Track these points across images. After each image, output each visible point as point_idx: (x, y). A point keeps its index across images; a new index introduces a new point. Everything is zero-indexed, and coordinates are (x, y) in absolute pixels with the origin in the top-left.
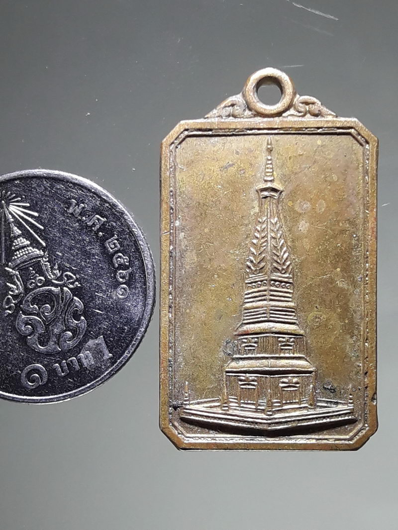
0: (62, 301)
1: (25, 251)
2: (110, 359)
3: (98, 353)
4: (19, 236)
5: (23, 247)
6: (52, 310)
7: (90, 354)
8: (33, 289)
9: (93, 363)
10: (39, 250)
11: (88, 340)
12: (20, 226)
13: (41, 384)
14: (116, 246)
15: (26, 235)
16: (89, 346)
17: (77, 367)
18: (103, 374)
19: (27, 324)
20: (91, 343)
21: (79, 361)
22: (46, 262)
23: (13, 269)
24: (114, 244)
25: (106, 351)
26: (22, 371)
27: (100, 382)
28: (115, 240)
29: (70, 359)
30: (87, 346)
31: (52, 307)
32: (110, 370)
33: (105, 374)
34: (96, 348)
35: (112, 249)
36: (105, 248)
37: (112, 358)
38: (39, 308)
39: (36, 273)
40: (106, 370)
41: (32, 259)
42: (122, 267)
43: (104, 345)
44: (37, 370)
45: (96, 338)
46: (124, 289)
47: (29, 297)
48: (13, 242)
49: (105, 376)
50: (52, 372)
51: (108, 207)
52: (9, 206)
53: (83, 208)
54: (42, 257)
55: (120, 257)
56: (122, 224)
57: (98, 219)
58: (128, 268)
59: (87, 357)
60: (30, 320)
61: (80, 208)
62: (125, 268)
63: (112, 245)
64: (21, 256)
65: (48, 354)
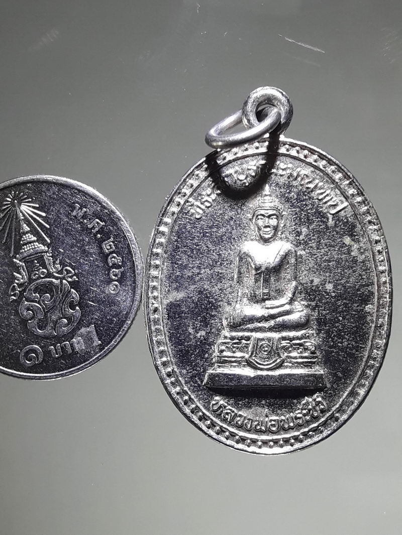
0: (61, 292)
1: (32, 246)
2: (99, 345)
3: (88, 339)
4: (27, 232)
5: (30, 243)
6: (51, 300)
7: (82, 341)
8: (36, 280)
9: (84, 348)
10: (45, 246)
11: (81, 328)
12: (29, 224)
13: (37, 363)
14: (111, 248)
15: (34, 232)
16: (82, 333)
17: (70, 351)
18: (91, 358)
19: (28, 309)
20: (83, 330)
21: (72, 345)
22: (49, 256)
23: (20, 261)
24: (110, 245)
25: (96, 338)
26: (21, 350)
27: (89, 365)
28: (111, 242)
29: (65, 343)
30: (79, 333)
31: (52, 297)
32: (98, 355)
33: (94, 359)
34: (87, 335)
35: (108, 249)
36: (101, 248)
37: (101, 345)
38: (40, 297)
39: (40, 265)
40: (95, 355)
41: (38, 253)
42: (115, 266)
43: (95, 333)
44: (34, 351)
45: (88, 327)
46: (116, 286)
47: (32, 286)
48: (22, 237)
50: (47, 353)
51: (107, 213)
52: (20, 205)
53: (86, 212)
54: (46, 252)
55: (114, 257)
56: (118, 228)
57: (98, 223)
58: (121, 268)
59: (79, 343)
60: (32, 306)
61: (82, 211)
62: (118, 267)
63: (108, 246)
64: (28, 250)
65: (46, 337)
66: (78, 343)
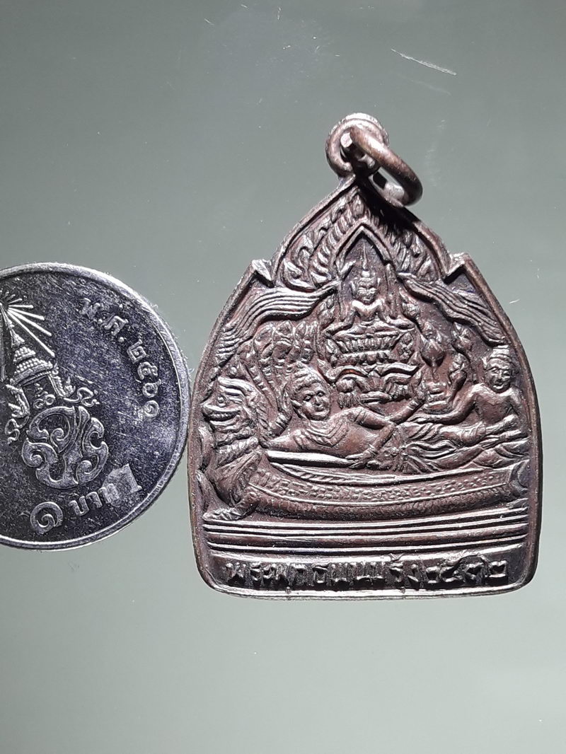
1: (29, 364)
2: (139, 491)
3: (123, 486)
4: (21, 345)
5: (27, 359)
6: (65, 435)
7: (114, 487)
8: (40, 410)
9: (118, 497)
10: (48, 362)
11: (111, 470)
12: (22, 333)
13: (55, 526)
14: (141, 354)
15: (30, 343)
16: (113, 477)
17: (99, 504)
18: (131, 510)
19: (35, 452)
20: (114, 473)
21: (101, 496)
23: (15, 386)
24: (139, 351)
25: (133, 483)
26: (31, 511)
27: (128, 521)
28: (140, 345)
29: (90, 494)
30: (110, 478)
31: (65, 431)
32: (139, 505)
33: (134, 511)
34: (121, 479)
35: (136, 357)
36: (127, 355)
37: (141, 490)
38: (50, 433)
39: (44, 390)
40: (134, 506)
41: (39, 373)
42: (149, 378)
43: (131, 475)
44: (50, 510)
45: (121, 467)
46: (153, 405)
47: (37, 420)
48: (14, 353)
49: (133, 513)
50: (68, 511)
51: (129, 306)
52: (7, 309)
53: (99, 308)
54: (51, 370)
55: (146, 367)
56: (147, 325)
57: (118, 321)
58: (157, 380)
60: (39, 448)
61: (95, 308)
62: (155, 379)
63: (135, 352)
64: (25, 370)
65: (63, 489)
66: (110, 491)
